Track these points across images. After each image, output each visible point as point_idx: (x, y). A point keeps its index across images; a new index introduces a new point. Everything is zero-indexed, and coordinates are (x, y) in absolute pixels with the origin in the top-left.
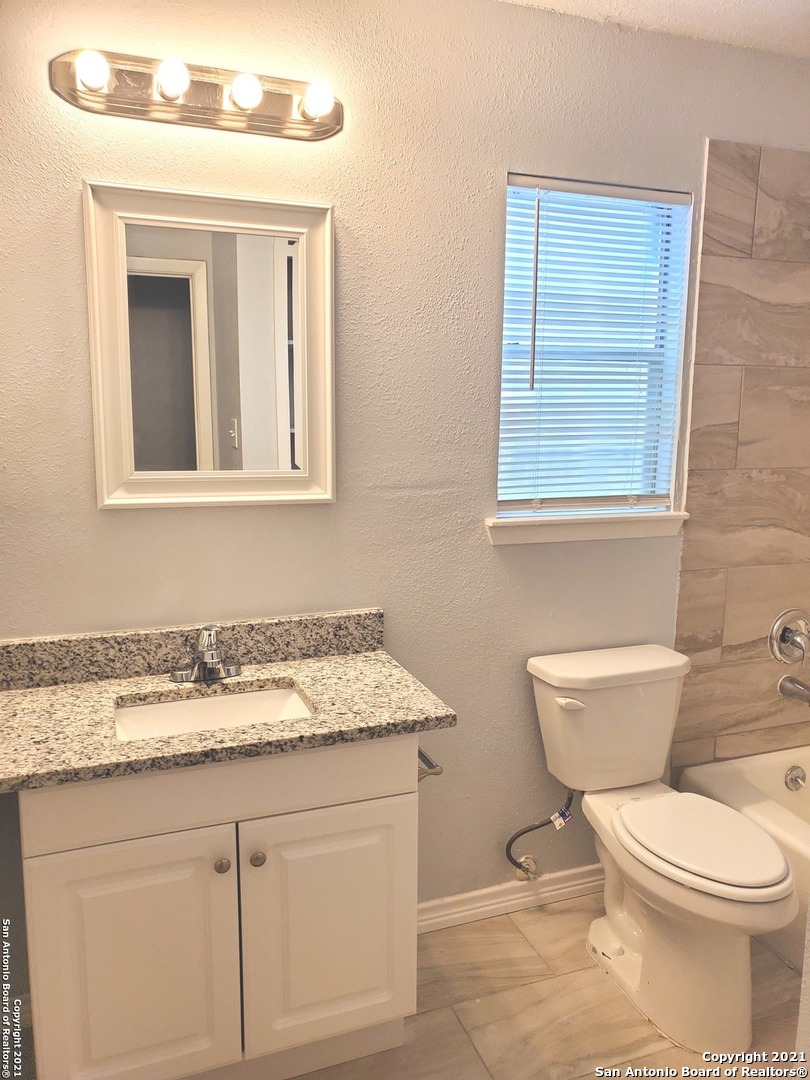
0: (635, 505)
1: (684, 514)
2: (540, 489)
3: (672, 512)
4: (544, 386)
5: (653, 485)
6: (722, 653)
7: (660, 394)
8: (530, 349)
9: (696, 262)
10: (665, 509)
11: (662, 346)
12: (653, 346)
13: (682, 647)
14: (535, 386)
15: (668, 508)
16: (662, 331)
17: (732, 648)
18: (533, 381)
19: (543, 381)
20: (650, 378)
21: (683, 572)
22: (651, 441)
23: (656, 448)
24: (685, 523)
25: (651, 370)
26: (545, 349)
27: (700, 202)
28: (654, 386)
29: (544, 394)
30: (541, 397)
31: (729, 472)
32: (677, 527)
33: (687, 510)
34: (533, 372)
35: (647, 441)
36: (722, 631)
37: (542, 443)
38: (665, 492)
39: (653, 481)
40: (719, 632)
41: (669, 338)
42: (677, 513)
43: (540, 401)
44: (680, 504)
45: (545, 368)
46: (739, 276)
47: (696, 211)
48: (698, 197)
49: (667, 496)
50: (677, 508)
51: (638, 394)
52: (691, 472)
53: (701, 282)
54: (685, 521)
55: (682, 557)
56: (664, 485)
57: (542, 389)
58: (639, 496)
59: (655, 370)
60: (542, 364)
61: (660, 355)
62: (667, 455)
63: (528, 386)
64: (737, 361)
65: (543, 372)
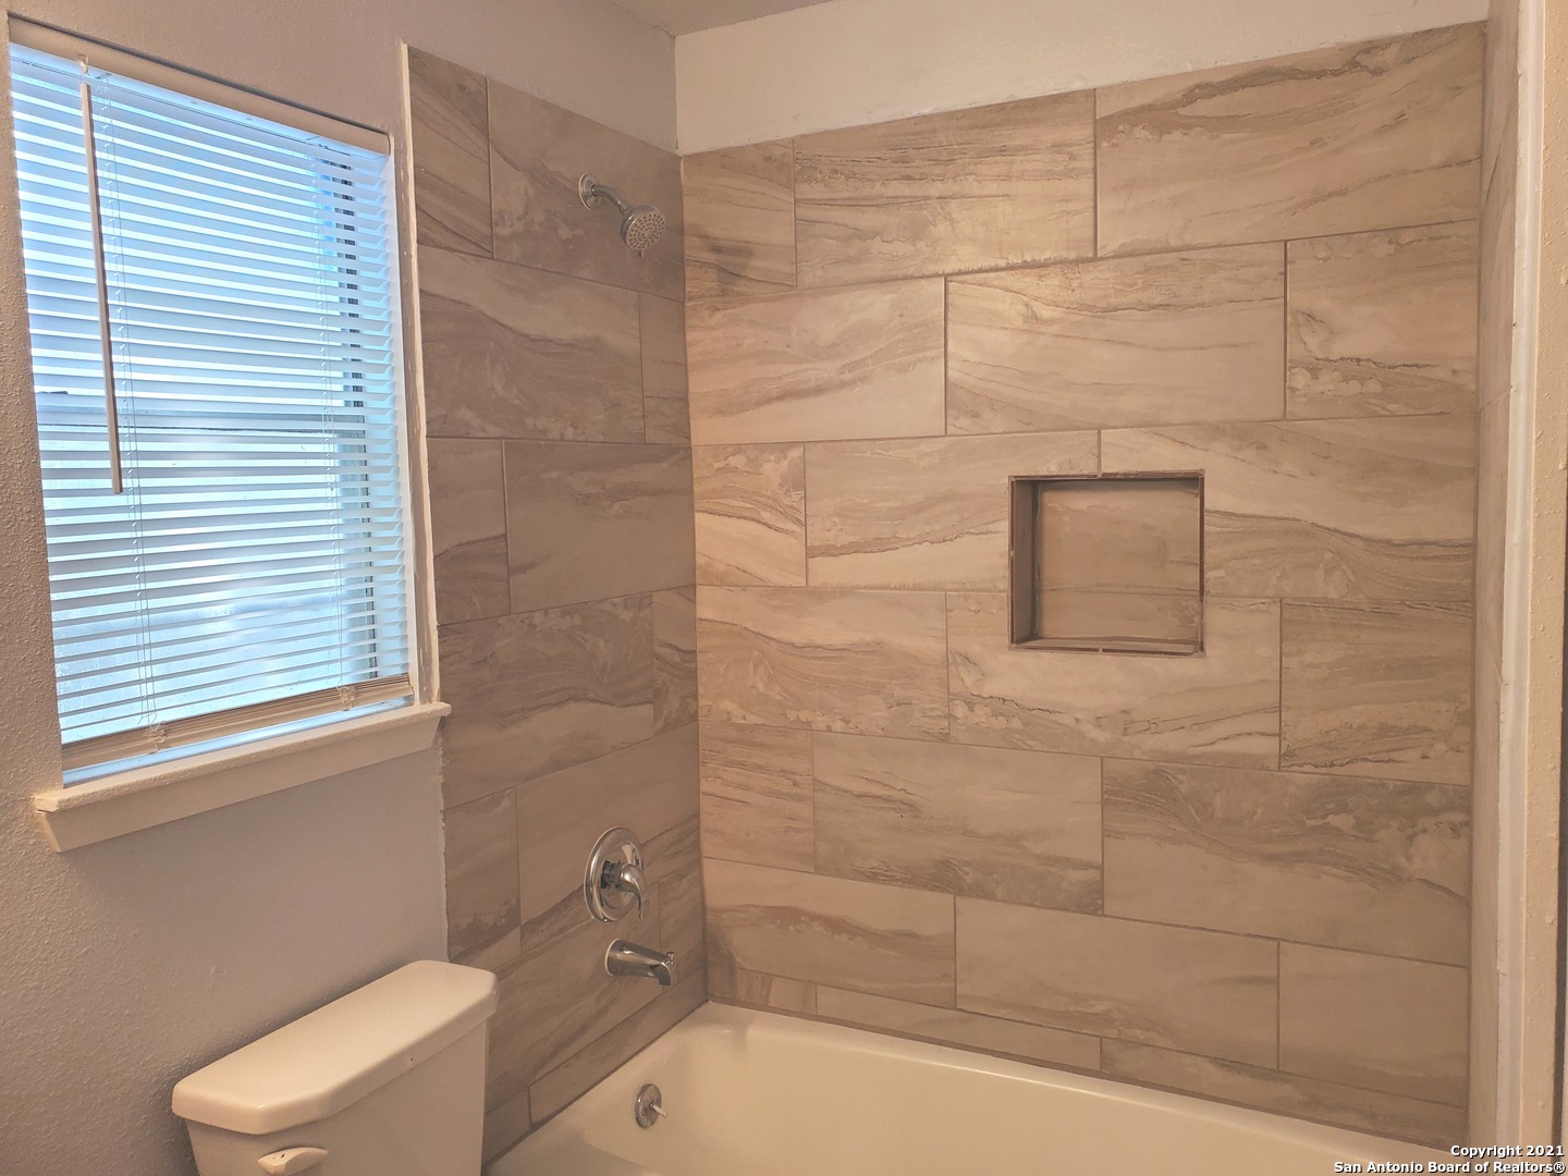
0: (354, 704)
1: (439, 706)
2: (160, 702)
3: (418, 708)
4: (146, 482)
5: (374, 662)
6: (522, 934)
7: (366, 492)
8: (103, 405)
9: (410, 256)
10: (402, 702)
11: (358, 404)
12: (340, 403)
13: (461, 949)
14: (126, 483)
15: (409, 700)
16: (356, 376)
17: (536, 923)
18: (119, 473)
19: (140, 473)
20: (344, 463)
21: (447, 813)
22: (358, 580)
23: (370, 592)
24: (444, 722)
25: (345, 448)
26: (139, 407)
27: (404, 151)
28: (353, 478)
29: (147, 499)
30: (141, 508)
31: (501, 620)
32: (430, 735)
33: (444, 697)
34: (118, 455)
35: (350, 581)
36: (518, 900)
37: (154, 603)
38: (397, 671)
39: (372, 655)
40: (514, 901)
41: (370, 388)
42: (428, 708)
43: (138, 516)
44: (429, 691)
45: (143, 446)
46: (477, 286)
47: (400, 166)
48: (400, 140)
49: (405, 678)
50: (426, 697)
51: (323, 493)
52: (442, 628)
53: (421, 291)
54: (443, 718)
55: (444, 785)
56: (397, 659)
57: (140, 491)
58: (357, 686)
59: (351, 449)
60: (136, 438)
61: (360, 419)
62: (395, 603)
63: (108, 483)
64: (493, 430)
65: (137, 455)
